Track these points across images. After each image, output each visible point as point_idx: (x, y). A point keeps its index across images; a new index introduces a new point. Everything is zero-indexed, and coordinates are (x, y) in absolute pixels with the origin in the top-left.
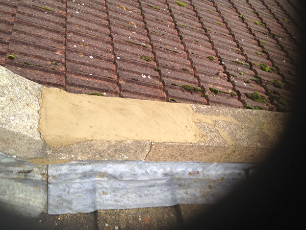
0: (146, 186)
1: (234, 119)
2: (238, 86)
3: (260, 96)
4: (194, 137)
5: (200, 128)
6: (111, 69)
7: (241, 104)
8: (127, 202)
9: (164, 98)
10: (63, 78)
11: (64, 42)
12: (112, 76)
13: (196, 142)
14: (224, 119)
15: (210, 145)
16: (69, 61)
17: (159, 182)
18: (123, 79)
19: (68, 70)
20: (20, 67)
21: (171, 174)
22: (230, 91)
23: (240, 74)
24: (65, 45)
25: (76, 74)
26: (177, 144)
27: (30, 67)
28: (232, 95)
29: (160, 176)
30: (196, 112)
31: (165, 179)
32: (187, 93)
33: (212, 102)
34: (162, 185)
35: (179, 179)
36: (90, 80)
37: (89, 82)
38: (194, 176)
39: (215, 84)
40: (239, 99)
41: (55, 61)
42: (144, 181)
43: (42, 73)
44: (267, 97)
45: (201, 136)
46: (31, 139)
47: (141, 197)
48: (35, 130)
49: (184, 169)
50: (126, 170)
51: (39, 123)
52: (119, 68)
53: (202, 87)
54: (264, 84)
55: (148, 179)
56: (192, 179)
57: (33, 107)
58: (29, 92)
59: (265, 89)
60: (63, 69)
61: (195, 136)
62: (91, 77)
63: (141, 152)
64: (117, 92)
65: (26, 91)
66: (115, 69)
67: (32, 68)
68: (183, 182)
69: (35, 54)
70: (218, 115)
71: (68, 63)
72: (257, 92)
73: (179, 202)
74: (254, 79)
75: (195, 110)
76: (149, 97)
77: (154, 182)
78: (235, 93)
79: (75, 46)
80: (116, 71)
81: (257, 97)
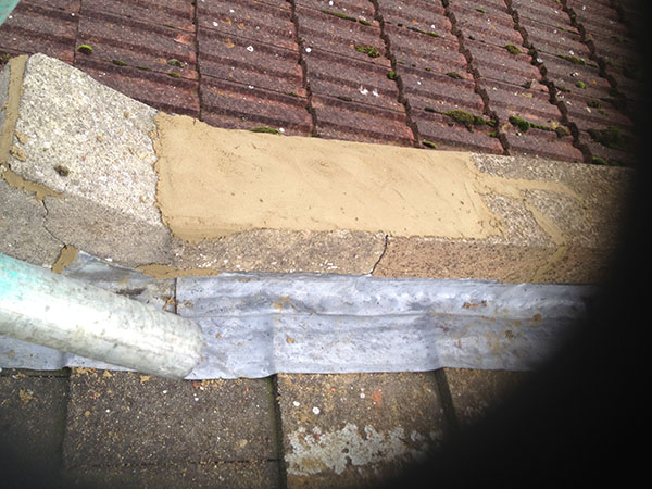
0: (373, 329)
1: (566, 188)
2: (572, 114)
4: (479, 226)
5: (492, 206)
6: (293, 76)
7: (578, 154)
8: (337, 361)
9: (408, 140)
10: (194, 95)
11: (192, 16)
12: (296, 92)
13: (481, 236)
14: (546, 187)
15: (514, 243)
16: (205, 57)
17: (401, 321)
18: (321, 98)
19: (203, 77)
20: (104, 70)
21: (425, 304)
22: (555, 125)
23: (578, 86)
24: (195, 22)
25: (221, 87)
26: (441, 240)
27: (124, 70)
28: (559, 134)
29: (403, 309)
30: (482, 170)
31: (414, 315)
32: (458, 129)
33: (515, 149)
34: (408, 327)
35: (443, 316)
36: (251, 99)
37: (248, 105)
38: (475, 310)
39: (521, 109)
40: (575, 143)
41: (176, 57)
42: (370, 317)
43: (150, 84)
45: (493, 223)
46: (142, 223)
47: (365, 351)
48: (151, 204)
49: (453, 297)
50: (332, 294)
51: (157, 190)
52: (311, 73)
53: (493, 116)
55: (377, 313)
56: (470, 316)
57: (142, 156)
58: (131, 124)
59: (632, 119)
60: (192, 75)
61: (481, 222)
62: (251, 93)
63: (365, 256)
64: (308, 127)
65: (126, 121)
66: (301, 74)
67: (128, 73)
68: (451, 322)
69: (132, 43)
70: (532, 177)
71: (201, 63)
72: (616, 129)
73: (443, 364)
74: (608, 97)
75: (481, 166)
76: (377, 138)
77: (390, 321)
78: (566, 128)
79: (216, 24)
80: (304, 79)
81: (616, 140)
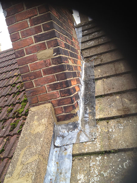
1: (23, 150)
2: (4, 134)
3: (14, 123)
5: (23, 175)
7: (16, 136)
13: (31, 182)
14: (21, 156)
22: (5, 140)
28: (8, 140)
30: (11, 175)
40: (12, 136)
44: (16, 119)
45: (28, 177)
54: (8, 118)
59: (10, 118)
61: (27, 181)
72: (11, 124)
74: (2, 123)
78: (7, 137)
81: (14, 125)
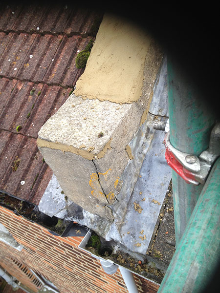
6: (50, 39)
10: (51, 88)
11: (8, 80)
12: (59, 40)
16: (33, 78)
18: (66, 28)
19: (43, 80)
20: (31, 123)
24: (12, 78)
25: (50, 74)
27: (33, 115)
36: (59, 62)
37: (62, 64)
41: (29, 91)
43: (42, 105)
48: (120, 106)
52: (51, 30)
57: (95, 105)
58: (78, 106)
60: (41, 86)
62: (55, 62)
64: (80, 38)
66: (50, 36)
69: (19, 108)
71: (35, 80)
79: (15, 69)
80: (53, 34)
